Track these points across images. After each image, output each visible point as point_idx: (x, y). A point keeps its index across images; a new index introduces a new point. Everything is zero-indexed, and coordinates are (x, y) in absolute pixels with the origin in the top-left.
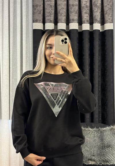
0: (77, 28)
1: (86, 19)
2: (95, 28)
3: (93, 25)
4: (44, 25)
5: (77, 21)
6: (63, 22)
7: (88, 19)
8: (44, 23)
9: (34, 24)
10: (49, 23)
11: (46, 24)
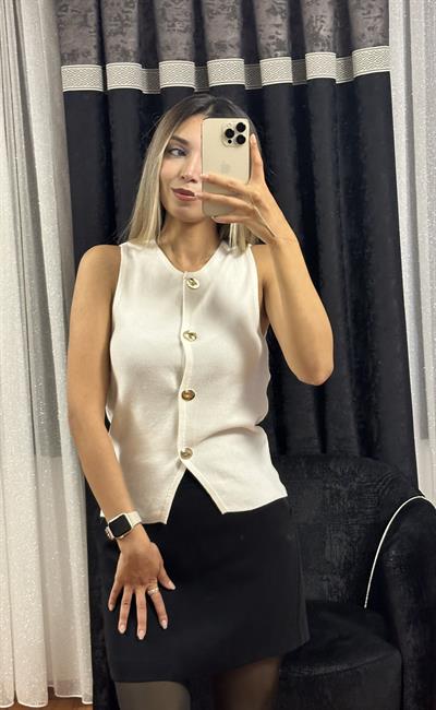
1: (272, 37)
2: (311, 76)
3: (304, 59)
4: (104, 69)
5: (238, 50)
6: (183, 56)
7: (283, 35)
8: (103, 61)
9: (65, 69)
10: (119, 61)
11: (109, 67)
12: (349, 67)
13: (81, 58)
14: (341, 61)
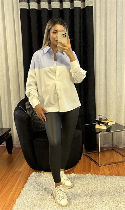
0: (59, 7)
2: (75, 6)
3: (73, 2)
4: (29, 4)
6: (45, 1)
8: (28, 2)
9: (21, 3)
10: (33, 2)
11: (30, 3)
12: (84, 5)
13: (24, 1)
14: (82, 3)
